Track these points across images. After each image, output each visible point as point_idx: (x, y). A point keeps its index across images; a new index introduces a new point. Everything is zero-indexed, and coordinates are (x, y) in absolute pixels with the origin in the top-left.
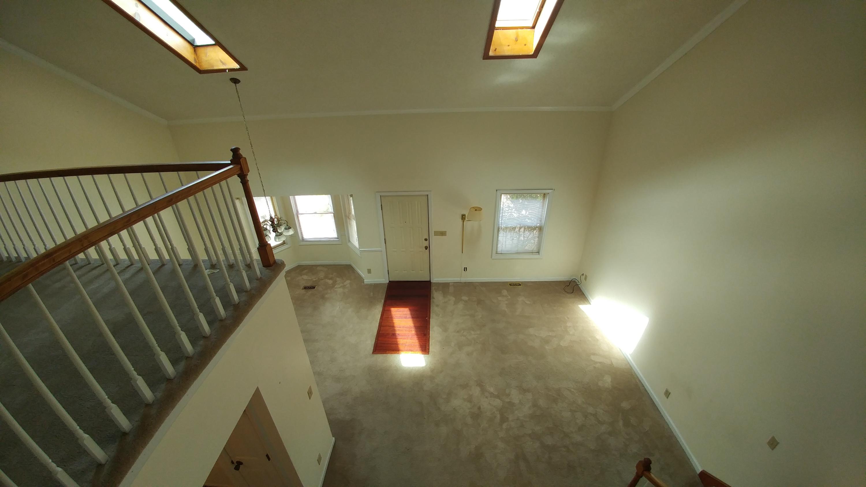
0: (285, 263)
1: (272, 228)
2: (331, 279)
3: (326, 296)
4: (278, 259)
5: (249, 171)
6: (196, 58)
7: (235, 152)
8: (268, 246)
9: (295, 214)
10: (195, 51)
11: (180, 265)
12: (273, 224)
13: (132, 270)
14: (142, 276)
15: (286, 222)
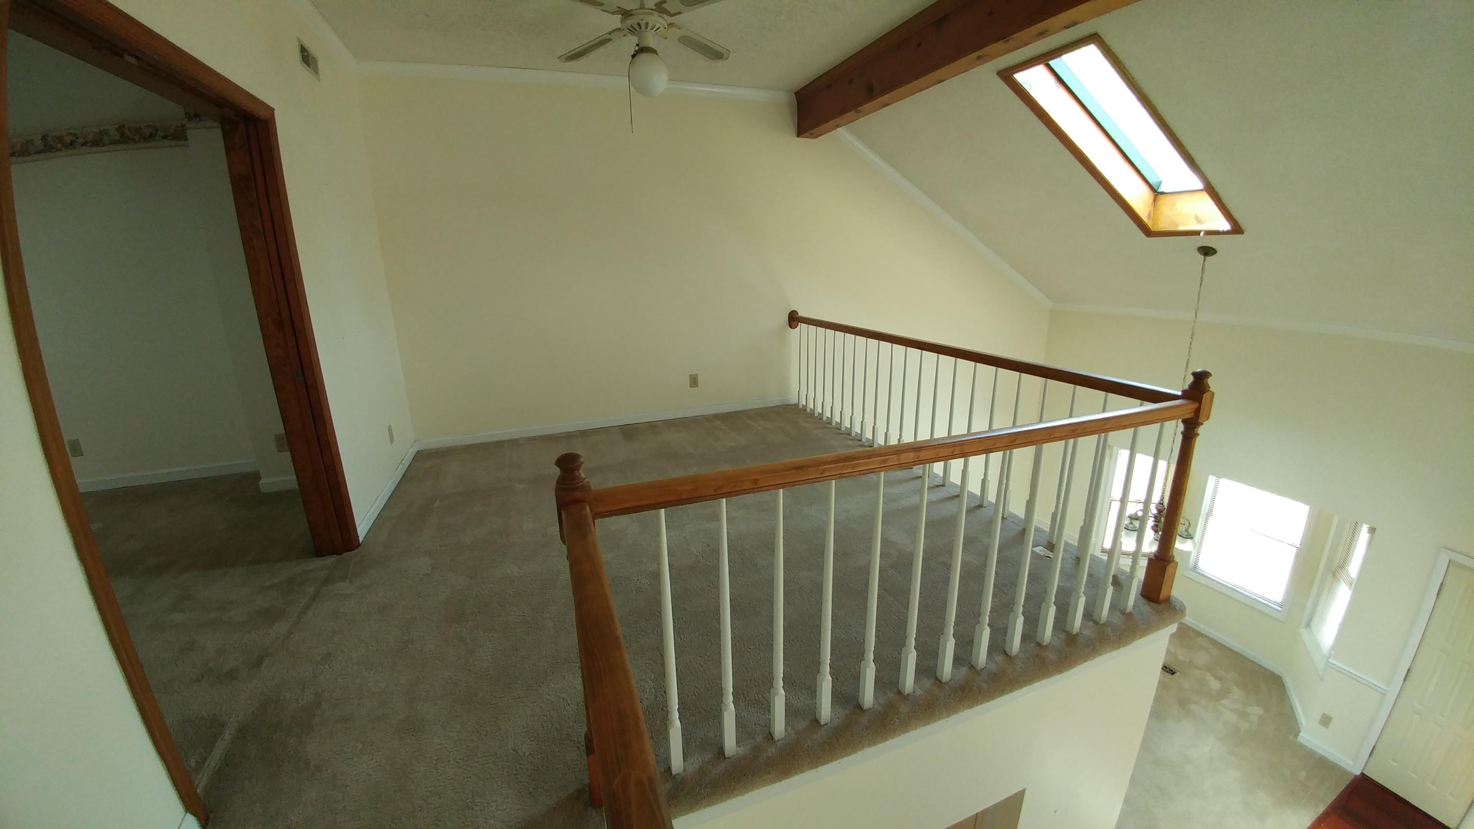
0: (1187, 612)
1: (1153, 521)
2: (1220, 679)
3: (1193, 707)
4: (1175, 598)
5: (1208, 418)
6: (1152, 212)
7: (1200, 378)
8: (1172, 564)
9: (1202, 513)
10: (1155, 200)
11: (1003, 517)
12: (1158, 515)
13: (941, 494)
14: (950, 507)
15: (1187, 523)
